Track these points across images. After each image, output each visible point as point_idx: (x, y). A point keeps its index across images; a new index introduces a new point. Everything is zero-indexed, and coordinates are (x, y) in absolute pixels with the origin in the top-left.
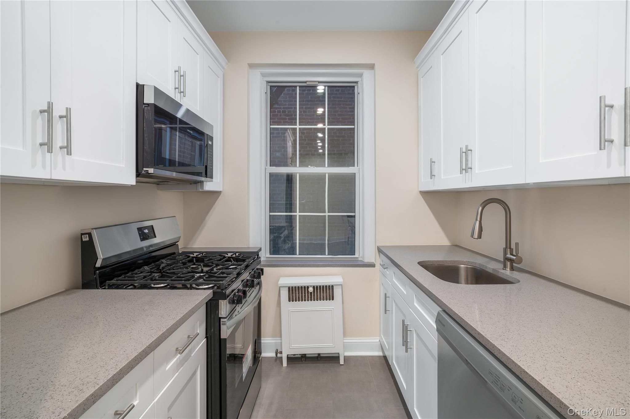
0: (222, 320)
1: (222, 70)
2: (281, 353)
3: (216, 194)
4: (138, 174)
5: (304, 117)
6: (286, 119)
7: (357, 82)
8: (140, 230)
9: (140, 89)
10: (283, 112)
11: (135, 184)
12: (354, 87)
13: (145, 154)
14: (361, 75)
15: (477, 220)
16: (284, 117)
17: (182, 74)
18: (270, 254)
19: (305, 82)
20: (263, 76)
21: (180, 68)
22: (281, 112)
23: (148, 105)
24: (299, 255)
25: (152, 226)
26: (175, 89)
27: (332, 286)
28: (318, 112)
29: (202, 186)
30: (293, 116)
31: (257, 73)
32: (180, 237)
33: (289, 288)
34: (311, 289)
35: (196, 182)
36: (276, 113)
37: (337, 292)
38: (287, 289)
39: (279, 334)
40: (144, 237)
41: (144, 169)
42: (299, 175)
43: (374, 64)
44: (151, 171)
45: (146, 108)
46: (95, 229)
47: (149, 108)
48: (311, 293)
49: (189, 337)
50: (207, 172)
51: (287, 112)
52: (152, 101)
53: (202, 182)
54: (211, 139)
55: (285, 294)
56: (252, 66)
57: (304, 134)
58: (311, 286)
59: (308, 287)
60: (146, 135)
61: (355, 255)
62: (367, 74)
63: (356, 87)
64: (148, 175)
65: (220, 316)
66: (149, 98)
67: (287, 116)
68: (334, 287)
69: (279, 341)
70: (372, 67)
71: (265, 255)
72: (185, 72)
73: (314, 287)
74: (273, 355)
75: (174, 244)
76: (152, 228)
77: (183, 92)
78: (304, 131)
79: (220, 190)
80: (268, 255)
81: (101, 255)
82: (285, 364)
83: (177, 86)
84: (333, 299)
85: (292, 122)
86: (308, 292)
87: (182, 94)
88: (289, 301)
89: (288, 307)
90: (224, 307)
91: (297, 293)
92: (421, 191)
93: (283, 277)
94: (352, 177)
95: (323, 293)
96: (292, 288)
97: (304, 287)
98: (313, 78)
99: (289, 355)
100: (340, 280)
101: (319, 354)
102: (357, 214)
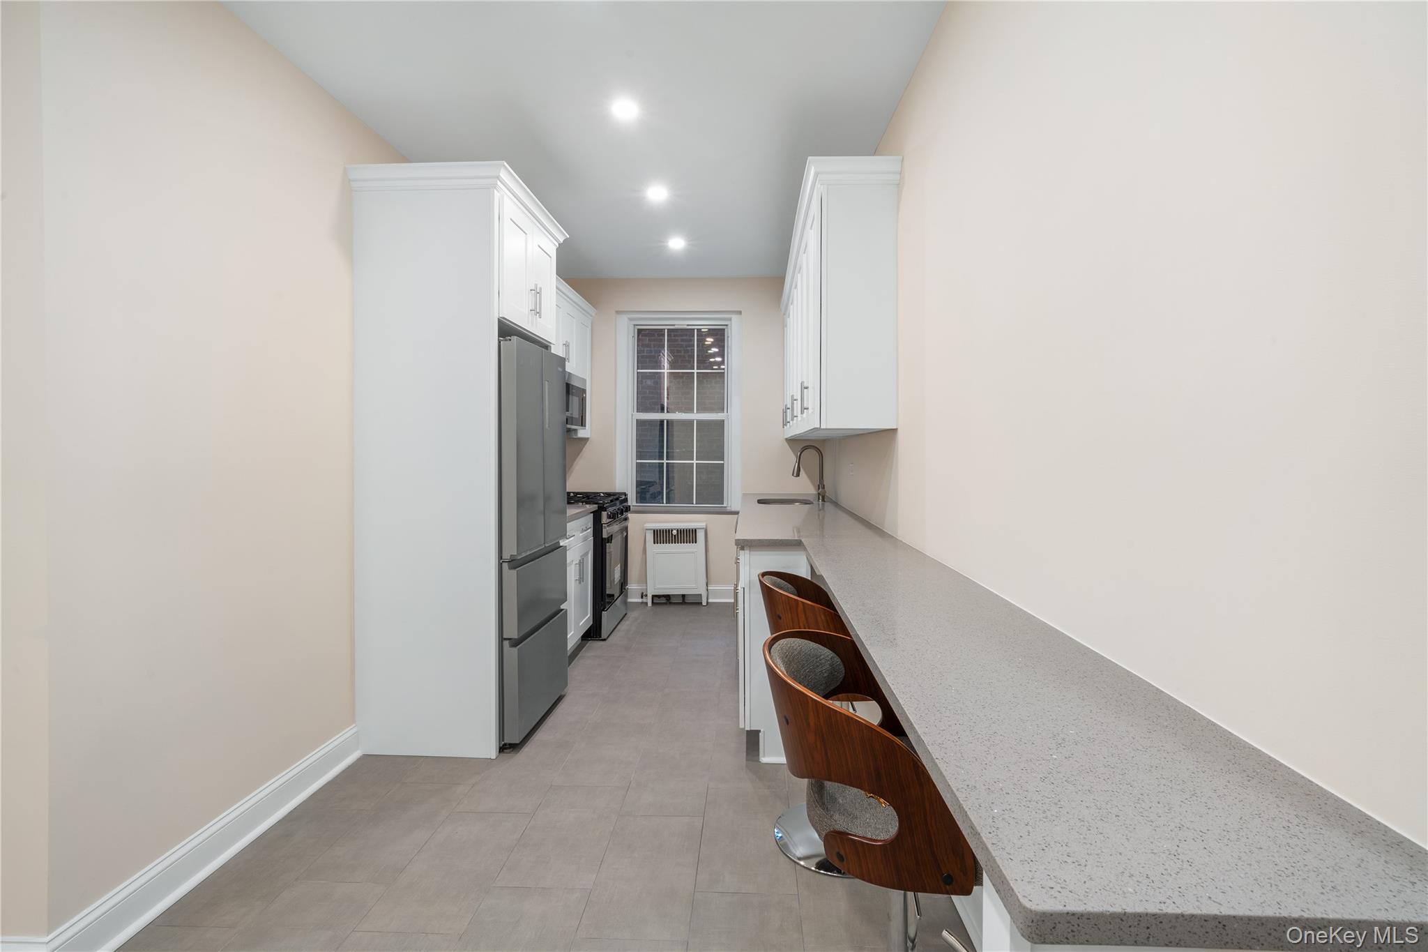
0: (602, 525)
1: (592, 317)
2: (646, 595)
3: (585, 440)
7: (727, 325)
12: (724, 329)
14: (730, 320)
15: (796, 462)
17: (567, 344)
18: (639, 502)
19: (674, 325)
24: (666, 502)
27: (695, 530)
29: (576, 434)
31: (623, 320)
33: (654, 531)
34: (675, 532)
36: (653, 354)
37: (700, 536)
38: (652, 531)
39: (644, 579)
42: (666, 421)
43: (741, 311)
48: (675, 536)
49: (582, 529)
50: (582, 421)
55: (650, 537)
56: (617, 312)
58: (675, 530)
59: (672, 531)
61: (723, 504)
62: (735, 318)
63: (726, 330)
65: (600, 522)
68: (697, 531)
69: (645, 587)
70: (740, 313)
71: (632, 501)
73: (678, 531)
74: (640, 600)
79: (587, 437)
80: (637, 502)
82: (650, 604)
84: (696, 542)
86: (672, 534)
88: (654, 543)
89: (653, 549)
90: (603, 517)
91: (662, 536)
92: (786, 439)
93: (648, 522)
94: (721, 424)
95: (688, 536)
96: (657, 531)
97: (669, 531)
98: (681, 324)
99: (654, 597)
100: (703, 525)
101: (683, 596)
102: (725, 462)
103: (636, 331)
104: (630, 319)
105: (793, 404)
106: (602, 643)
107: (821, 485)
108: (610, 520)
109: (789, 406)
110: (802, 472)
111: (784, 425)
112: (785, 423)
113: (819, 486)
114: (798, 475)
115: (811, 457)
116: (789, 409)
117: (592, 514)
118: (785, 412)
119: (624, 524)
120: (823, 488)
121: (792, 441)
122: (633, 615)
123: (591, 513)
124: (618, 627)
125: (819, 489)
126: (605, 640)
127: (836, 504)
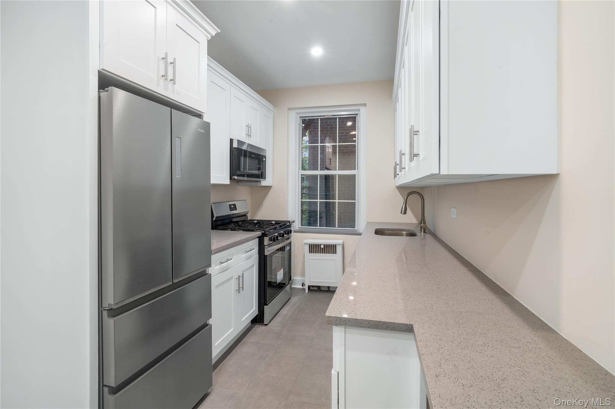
0: (265, 246)
1: (273, 113)
2: (305, 285)
3: (269, 188)
4: (230, 179)
5: (342, 126)
6: (328, 128)
7: (357, 114)
8: (230, 205)
9: (231, 141)
10: (325, 123)
11: (229, 183)
12: (355, 117)
13: (233, 170)
14: (359, 110)
15: (404, 204)
16: (326, 127)
17: (249, 126)
18: (301, 226)
19: (324, 116)
20: (297, 114)
21: (248, 124)
22: (324, 123)
23: (235, 148)
24: (319, 227)
25: (235, 204)
26: (246, 135)
27: (336, 245)
28: (347, 125)
29: (260, 184)
30: (333, 126)
31: (293, 114)
32: (248, 212)
33: (310, 245)
34: (322, 246)
35: (257, 181)
37: (339, 249)
38: (308, 245)
39: (303, 275)
40: (231, 209)
41: (233, 177)
42: (320, 176)
43: (366, 104)
44: (236, 177)
45: (234, 150)
46: (213, 203)
47: (235, 149)
48: (323, 248)
49: (250, 249)
50: (262, 176)
51: (328, 123)
52: (236, 146)
53: (260, 181)
54: (265, 157)
55: (307, 248)
56: (290, 109)
57: (342, 139)
58: (322, 244)
59: (321, 245)
60: (234, 162)
61: (355, 228)
62: (362, 109)
63: (357, 118)
64: (234, 179)
65: (264, 244)
66: (235, 145)
67: (328, 126)
68: (337, 246)
69: (304, 280)
70: (365, 105)
71: (296, 225)
72: (251, 125)
73: (324, 245)
74: (301, 287)
75: (245, 215)
76: (235, 205)
77: (250, 135)
78: (342, 137)
79: (270, 185)
80: (300, 226)
81: (215, 215)
82: (307, 291)
83: (247, 133)
84: (336, 253)
85: (333, 130)
86: (321, 248)
87: (249, 136)
88: (310, 253)
89: (309, 256)
90: (266, 241)
91: (314, 248)
92: (396, 186)
93: (307, 239)
94: (353, 177)
95: (330, 249)
96: (311, 245)
97: (319, 245)
98: (328, 114)
99: (309, 287)
100: (340, 242)
101: (329, 287)
102: (356, 201)
103: (301, 120)
104: (297, 113)
105: (401, 158)
106: (263, 328)
107: (423, 220)
108: (271, 242)
109: (398, 162)
110: (408, 210)
111: (395, 176)
112: (395, 175)
113: (421, 221)
114: (405, 213)
115: (415, 199)
116: (398, 165)
117: (258, 239)
118: (395, 169)
119: (288, 241)
120: (425, 223)
121: (401, 188)
122: (294, 300)
123: (257, 237)
124: (280, 313)
125: (421, 223)
126: (266, 325)
127: (435, 236)
